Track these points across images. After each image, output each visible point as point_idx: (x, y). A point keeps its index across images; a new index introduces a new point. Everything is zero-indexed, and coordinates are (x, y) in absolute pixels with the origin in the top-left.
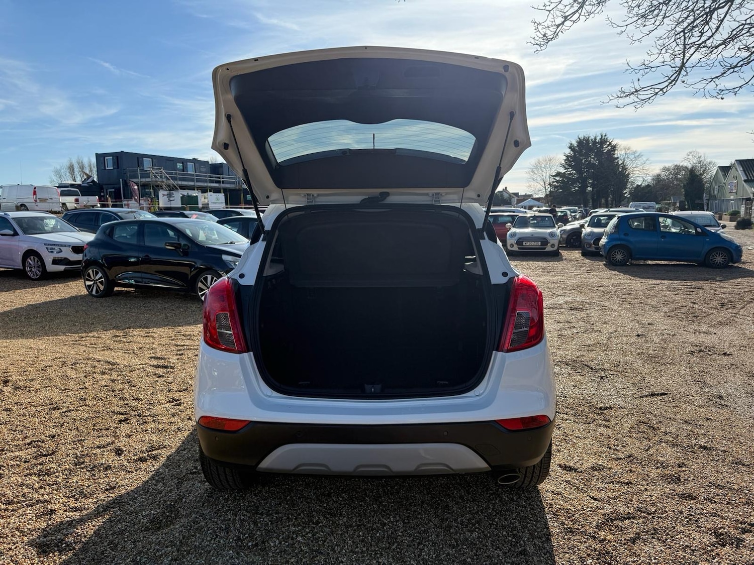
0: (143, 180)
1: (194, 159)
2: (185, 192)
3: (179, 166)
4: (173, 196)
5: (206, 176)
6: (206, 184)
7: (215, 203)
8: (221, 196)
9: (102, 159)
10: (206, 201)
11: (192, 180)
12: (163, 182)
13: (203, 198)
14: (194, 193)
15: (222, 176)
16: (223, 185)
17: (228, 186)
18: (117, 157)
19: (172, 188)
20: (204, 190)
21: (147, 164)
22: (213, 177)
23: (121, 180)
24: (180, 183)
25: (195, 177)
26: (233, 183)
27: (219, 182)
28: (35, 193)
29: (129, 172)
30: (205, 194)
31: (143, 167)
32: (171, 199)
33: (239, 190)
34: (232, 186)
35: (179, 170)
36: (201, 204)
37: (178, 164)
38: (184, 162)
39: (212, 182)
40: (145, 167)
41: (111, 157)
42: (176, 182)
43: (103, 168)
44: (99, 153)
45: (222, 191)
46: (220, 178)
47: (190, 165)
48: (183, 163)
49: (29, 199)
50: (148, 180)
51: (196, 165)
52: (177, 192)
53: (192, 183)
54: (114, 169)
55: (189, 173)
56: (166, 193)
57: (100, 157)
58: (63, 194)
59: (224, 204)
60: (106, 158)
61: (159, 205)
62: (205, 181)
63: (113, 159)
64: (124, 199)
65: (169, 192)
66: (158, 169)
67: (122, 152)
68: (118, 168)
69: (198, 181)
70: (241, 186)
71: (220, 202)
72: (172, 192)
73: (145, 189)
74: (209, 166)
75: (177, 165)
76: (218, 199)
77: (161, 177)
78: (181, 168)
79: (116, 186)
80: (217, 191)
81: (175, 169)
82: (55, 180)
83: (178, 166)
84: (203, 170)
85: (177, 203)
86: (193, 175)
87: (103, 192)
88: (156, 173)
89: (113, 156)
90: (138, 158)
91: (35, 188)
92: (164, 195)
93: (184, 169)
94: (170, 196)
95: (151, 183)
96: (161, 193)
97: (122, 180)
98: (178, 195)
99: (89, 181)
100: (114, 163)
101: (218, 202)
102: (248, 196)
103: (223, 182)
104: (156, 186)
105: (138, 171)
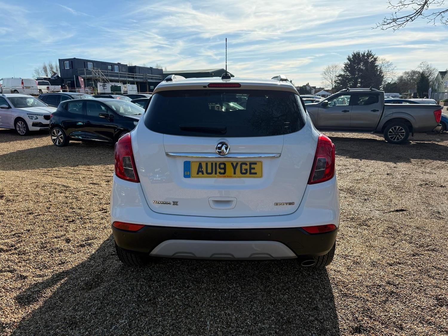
0: (88, 76)
1: (119, 63)
2: (113, 84)
3: (110, 67)
4: (106, 86)
5: (125, 74)
6: (125, 79)
7: (131, 91)
8: (135, 86)
9: (63, 62)
10: (126, 89)
11: (117, 76)
12: (100, 77)
13: (124, 87)
14: (119, 84)
15: (135, 74)
16: (136, 80)
17: (139, 80)
18: (72, 61)
19: (105, 81)
20: (124, 83)
21: (90, 66)
22: (130, 75)
23: (74, 76)
24: (110, 78)
25: (119, 75)
26: (142, 78)
27: (133, 78)
28: (22, 83)
29: (79, 71)
30: (125, 85)
31: (88, 68)
32: (105, 88)
33: (146, 83)
34: (141, 80)
35: (109, 70)
36: (123, 91)
37: (109, 66)
38: (112, 65)
39: (129, 77)
40: (89, 68)
41: (68, 62)
42: (108, 77)
43: (63, 68)
44: (61, 59)
45: (135, 83)
46: (134, 75)
47: (116, 67)
48: (112, 66)
49: (19, 87)
50: (91, 76)
51: (120, 67)
52: (108, 84)
53: (117, 78)
54: (70, 69)
55: (115, 72)
56: (102, 84)
58: (40, 84)
59: (137, 91)
60: (65, 62)
61: (97, 91)
62: (125, 77)
63: (69, 62)
64: (77, 87)
65: (103, 83)
66: (97, 69)
67: (75, 58)
68: (72, 68)
69: (121, 77)
70: (147, 80)
72: (105, 83)
73: (89, 82)
74: (128, 68)
75: (108, 67)
76: (133, 88)
77: (99, 74)
78: (111, 69)
79: (71, 79)
80: (132, 83)
81: (107, 69)
82: (36, 76)
83: (109, 68)
84: (124, 70)
85: (108, 90)
86: (118, 73)
87: (64, 83)
88: (95, 72)
89: (69, 61)
90: (85, 62)
91: (22, 80)
92: (100, 85)
93: (113, 69)
94: (104, 86)
95: (93, 78)
96: (99, 84)
97: (75, 76)
98: (109, 85)
99: (56, 76)
100: (70, 65)
101: (133, 90)
102: (151, 86)
103: (136, 78)
104: (96, 80)
105: (84, 71)
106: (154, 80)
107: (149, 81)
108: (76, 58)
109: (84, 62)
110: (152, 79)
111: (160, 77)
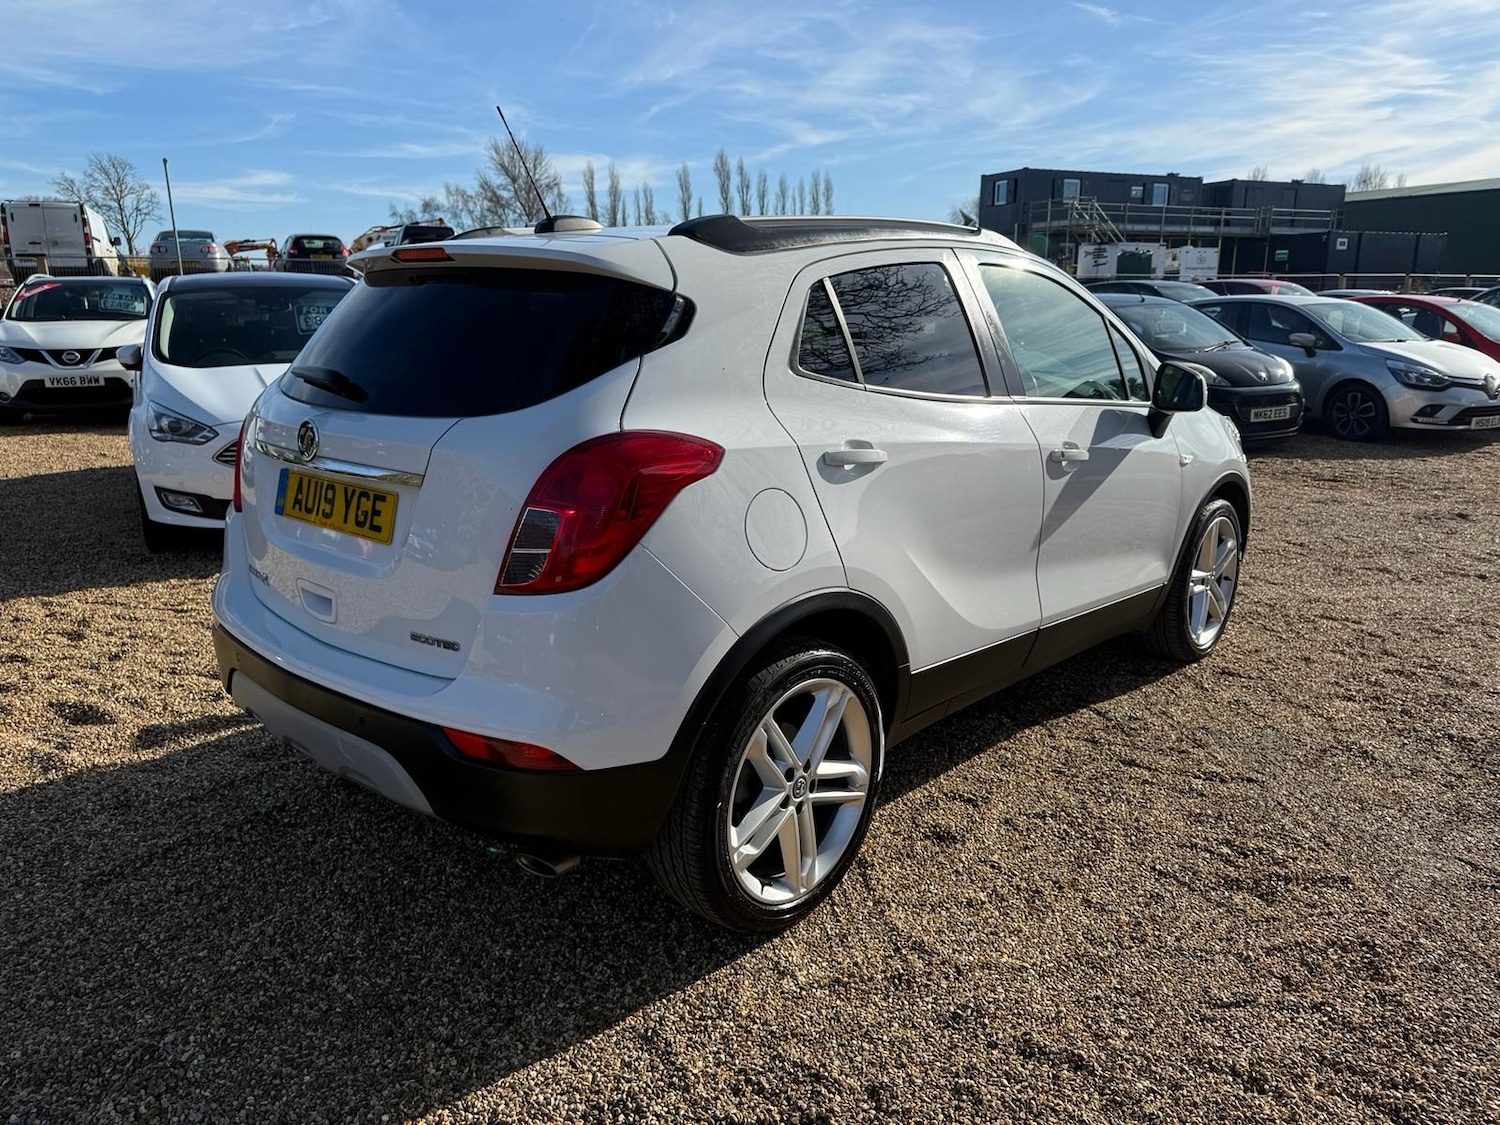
0: (1055, 224)
1: (1171, 175)
2: (1131, 247)
3: (1136, 191)
4: (1105, 254)
5: (1189, 211)
6: (1185, 229)
7: (1194, 269)
8: (1212, 255)
9: (990, 185)
10: (1176, 264)
11: (1157, 221)
12: (1093, 226)
14: (1142, 248)
15: (1224, 210)
16: (1223, 230)
17: (1235, 230)
18: (1016, 180)
19: (1106, 239)
20: (1175, 241)
21: (1071, 191)
22: (1206, 213)
23: (1016, 225)
24: (1129, 227)
25: (1165, 215)
26: (1249, 223)
27: (1217, 223)
29: (1034, 208)
30: (1176, 251)
31: (1062, 196)
32: (1101, 261)
33: (1262, 239)
34: (1246, 231)
35: (1135, 200)
36: (1163, 270)
37: (1134, 188)
38: (1147, 181)
39: (1202, 222)
40: (1065, 195)
41: (1005, 182)
42: (1121, 227)
43: (990, 203)
44: (987, 174)
45: (1220, 241)
46: (1220, 214)
47: (1160, 189)
48: (1144, 185)
50: (1065, 223)
51: (1174, 187)
52: (1114, 247)
53: (1154, 228)
54: (1008, 204)
55: (1154, 205)
56: (1091, 248)
57: (989, 182)
59: (1216, 271)
60: (997, 183)
62: (1186, 222)
63: (1008, 184)
65: (1097, 247)
66: (1089, 200)
67: (1026, 169)
68: (1015, 201)
69: (1170, 221)
70: (1268, 229)
71: (1204, 266)
72: (1103, 246)
73: (1059, 242)
74: (1202, 188)
75: (1130, 191)
76: (1201, 260)
77: (1091, 216)
78: (1140, 195)
80: (1207, 242)
81: (1126, 196)
83: (1134, 192)
84: (1187, 197)
85: (1108, 270)
86: (1160, 210)
88: (1083, 209)
89: (1008, 179)
92: (1087, 253)
93: (1147, 197)
94: (1098, 254)
95: (1068, 229)
96: (1084, 248)
97: (1019, 226)
98: (1113, 253)
100: (1009, 191)
101: (1200, 266)
102: (1278, 252)
103: (1227, 223)
104: (1079, 235)
105: (1047, 207)
106: (1299, 227)
107: (1276, 231)
108: (1031, 167)
109: (1054, 180)
110: (1292, 224)
111: (1327, 215)
